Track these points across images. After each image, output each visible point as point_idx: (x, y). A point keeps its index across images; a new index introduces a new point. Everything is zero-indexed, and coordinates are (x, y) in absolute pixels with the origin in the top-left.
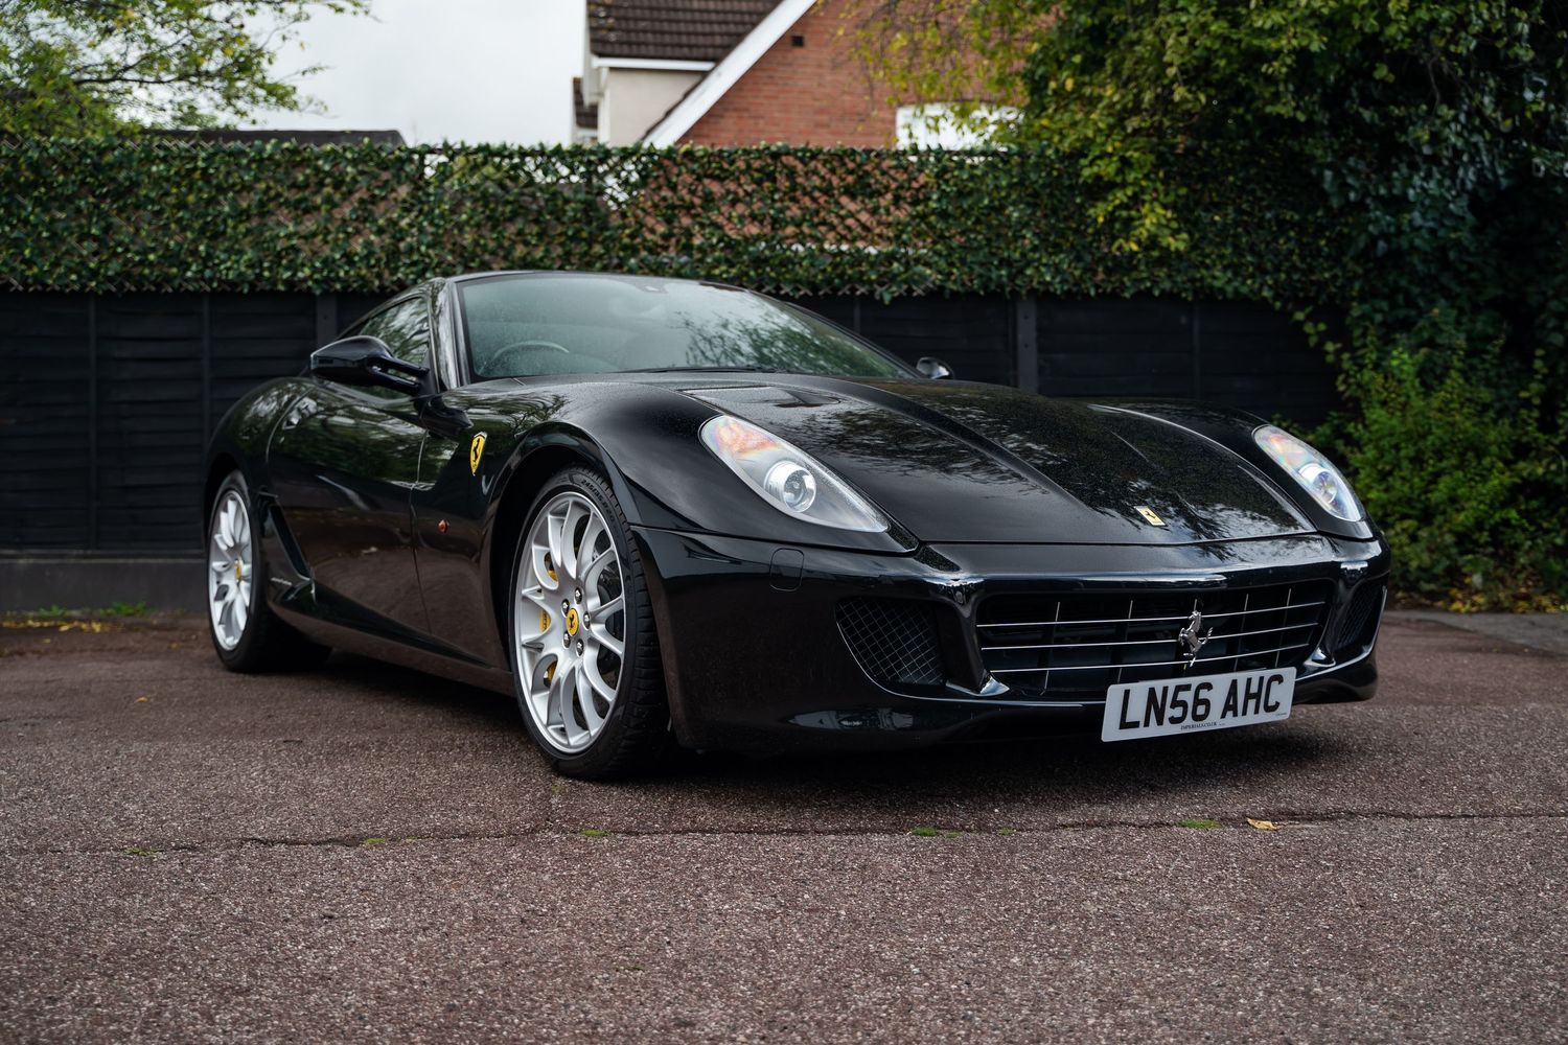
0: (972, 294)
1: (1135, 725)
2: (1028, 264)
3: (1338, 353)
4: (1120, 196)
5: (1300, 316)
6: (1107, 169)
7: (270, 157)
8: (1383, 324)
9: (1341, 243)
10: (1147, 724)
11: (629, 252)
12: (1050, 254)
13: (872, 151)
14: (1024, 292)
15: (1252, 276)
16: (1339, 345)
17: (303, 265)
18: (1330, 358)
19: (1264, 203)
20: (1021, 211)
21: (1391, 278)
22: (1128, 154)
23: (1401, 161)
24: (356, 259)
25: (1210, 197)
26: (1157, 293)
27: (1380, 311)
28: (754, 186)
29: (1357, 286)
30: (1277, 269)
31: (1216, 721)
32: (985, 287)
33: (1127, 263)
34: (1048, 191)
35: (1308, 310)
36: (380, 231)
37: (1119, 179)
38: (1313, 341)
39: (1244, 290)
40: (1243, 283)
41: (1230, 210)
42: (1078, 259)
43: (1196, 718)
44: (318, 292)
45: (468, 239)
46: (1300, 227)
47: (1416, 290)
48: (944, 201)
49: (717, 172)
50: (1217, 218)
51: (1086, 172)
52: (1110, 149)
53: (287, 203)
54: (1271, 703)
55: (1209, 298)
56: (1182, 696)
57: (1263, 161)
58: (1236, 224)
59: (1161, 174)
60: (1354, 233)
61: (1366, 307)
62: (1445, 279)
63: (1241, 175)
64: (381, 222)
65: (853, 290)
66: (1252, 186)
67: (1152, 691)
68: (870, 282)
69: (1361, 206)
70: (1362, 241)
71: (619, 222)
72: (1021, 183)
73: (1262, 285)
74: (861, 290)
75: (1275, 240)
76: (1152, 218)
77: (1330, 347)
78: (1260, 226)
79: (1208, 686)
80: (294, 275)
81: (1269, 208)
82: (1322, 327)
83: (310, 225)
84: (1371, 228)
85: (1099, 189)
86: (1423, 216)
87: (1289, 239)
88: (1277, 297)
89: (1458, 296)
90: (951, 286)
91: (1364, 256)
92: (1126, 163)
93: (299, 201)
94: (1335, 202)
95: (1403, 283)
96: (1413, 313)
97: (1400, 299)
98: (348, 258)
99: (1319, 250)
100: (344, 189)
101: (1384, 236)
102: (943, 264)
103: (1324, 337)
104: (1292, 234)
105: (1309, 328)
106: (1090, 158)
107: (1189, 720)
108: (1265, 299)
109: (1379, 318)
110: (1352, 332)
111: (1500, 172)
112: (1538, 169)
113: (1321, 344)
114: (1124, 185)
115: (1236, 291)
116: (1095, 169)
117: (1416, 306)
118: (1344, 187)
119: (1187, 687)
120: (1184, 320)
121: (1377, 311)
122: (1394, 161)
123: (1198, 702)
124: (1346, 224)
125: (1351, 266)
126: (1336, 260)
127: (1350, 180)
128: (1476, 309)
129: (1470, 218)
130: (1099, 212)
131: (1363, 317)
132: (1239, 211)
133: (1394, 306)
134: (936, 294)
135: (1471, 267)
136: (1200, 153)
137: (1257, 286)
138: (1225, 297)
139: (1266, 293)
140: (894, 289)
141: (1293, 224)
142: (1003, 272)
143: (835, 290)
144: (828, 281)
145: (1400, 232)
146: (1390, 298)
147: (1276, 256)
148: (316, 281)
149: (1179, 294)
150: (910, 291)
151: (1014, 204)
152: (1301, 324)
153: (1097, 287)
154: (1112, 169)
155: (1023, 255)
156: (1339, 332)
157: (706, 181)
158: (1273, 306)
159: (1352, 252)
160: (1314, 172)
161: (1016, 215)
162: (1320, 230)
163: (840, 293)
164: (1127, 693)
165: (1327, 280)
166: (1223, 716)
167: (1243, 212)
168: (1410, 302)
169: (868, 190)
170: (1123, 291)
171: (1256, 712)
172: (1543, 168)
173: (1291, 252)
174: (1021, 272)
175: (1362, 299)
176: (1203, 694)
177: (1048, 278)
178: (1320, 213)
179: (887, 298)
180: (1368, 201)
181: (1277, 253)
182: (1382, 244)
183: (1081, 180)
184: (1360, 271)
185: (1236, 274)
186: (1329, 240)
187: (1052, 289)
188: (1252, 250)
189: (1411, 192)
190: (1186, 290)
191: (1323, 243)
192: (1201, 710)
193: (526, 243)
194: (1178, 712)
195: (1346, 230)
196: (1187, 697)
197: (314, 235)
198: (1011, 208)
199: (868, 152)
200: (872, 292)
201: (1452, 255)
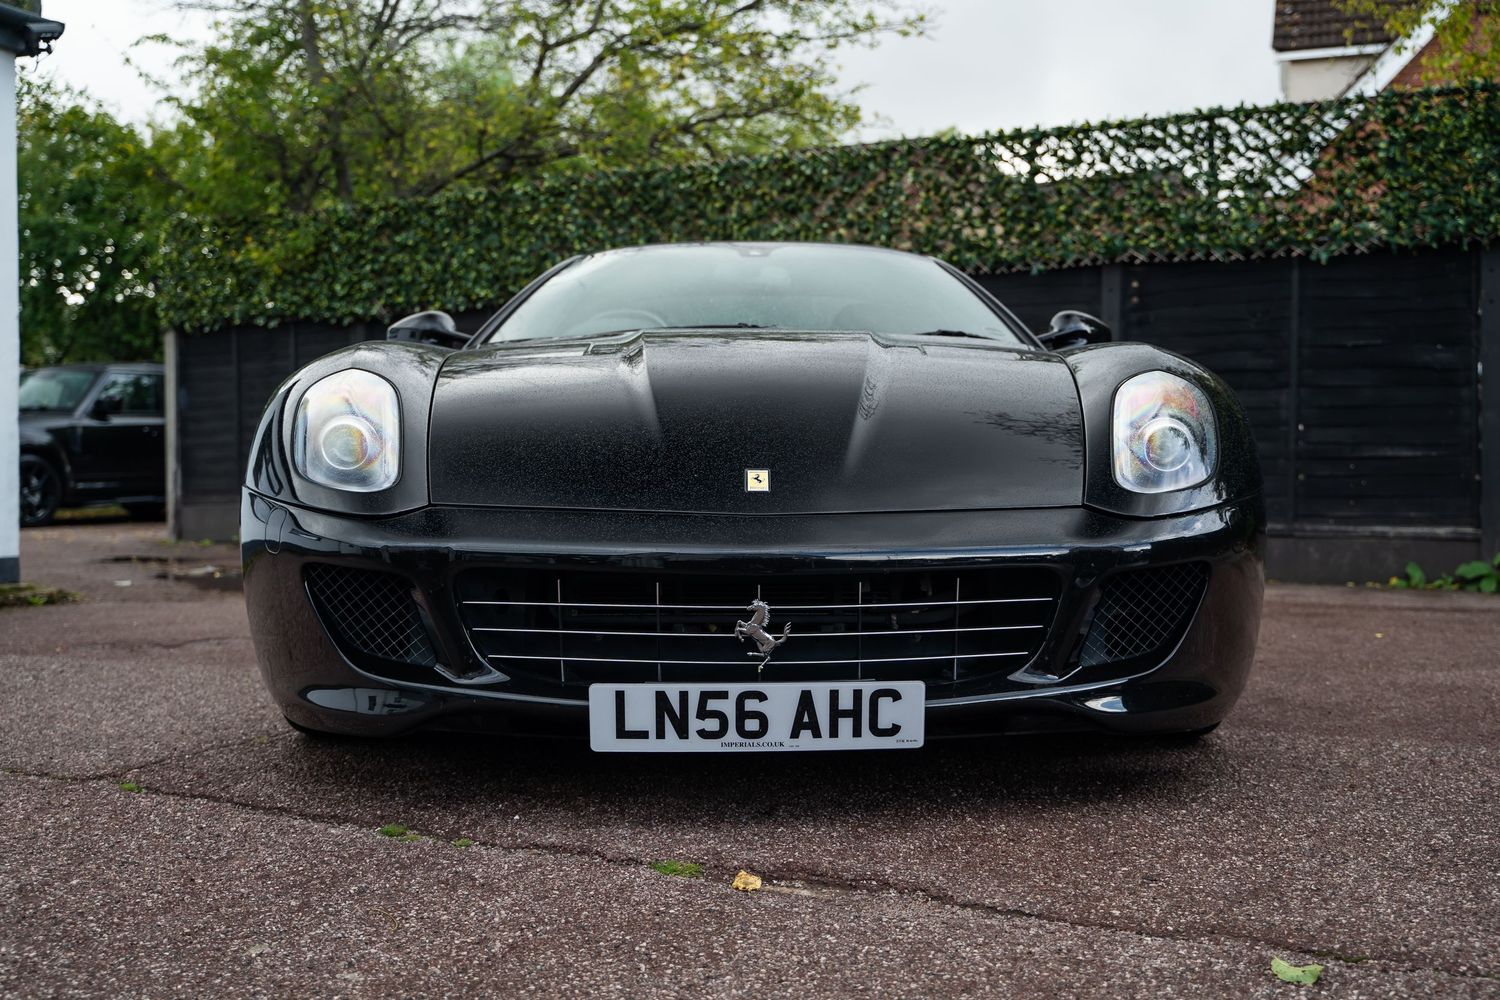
0: (1423, 248)
1: (644, 735)
7: (766, 167)
10: (661, 734)
11: (1064, 228)
13: (1313, 103)
14: (1485, 242)
20: (1485, 151)
31: (779, 738)
32: (1439, 238)
36: (850, 225)
43: (744, 733)
45: (921, 226)
48: (1394, 150)
49: (1149, 141)
54: (884, 722)
56: (713, 705)
64: (850, 216)
65: (1289, 251)
67: (661, 697)
68: (1307, 242)
71: (1055, 199)
72: (1488, 120)
74: (1297, 251)
79: (761, 697)
83: (795, 224)
90: (1398, 240)
93: (788, 204)
100: (822, 190)
102: (1390, 217)
107: (732, 734)
119: (723, 695)
123: (742, 715)
134: (1381, 251)
140: (1334, 247)
142: (1461, 221)
143: (1269, 252)
144: (1261, 245)
150: (1352, 249)
151: (1477, 144)
157: (1139, 151)
161: (1479, 156)
163: (1274, 256)
164: (620, 697)
166: (795, 734)
169: (1308, 145)
171: (857, 733)
174: (1483, 219)
176: (751, 705)
179: (1324, 257)
192: (751, 724)
193: (972, 226)
194: (712, 725)
196: (728, 707)
198: (1474, 149)
199: (1307, 106)
200: (1309, 253)
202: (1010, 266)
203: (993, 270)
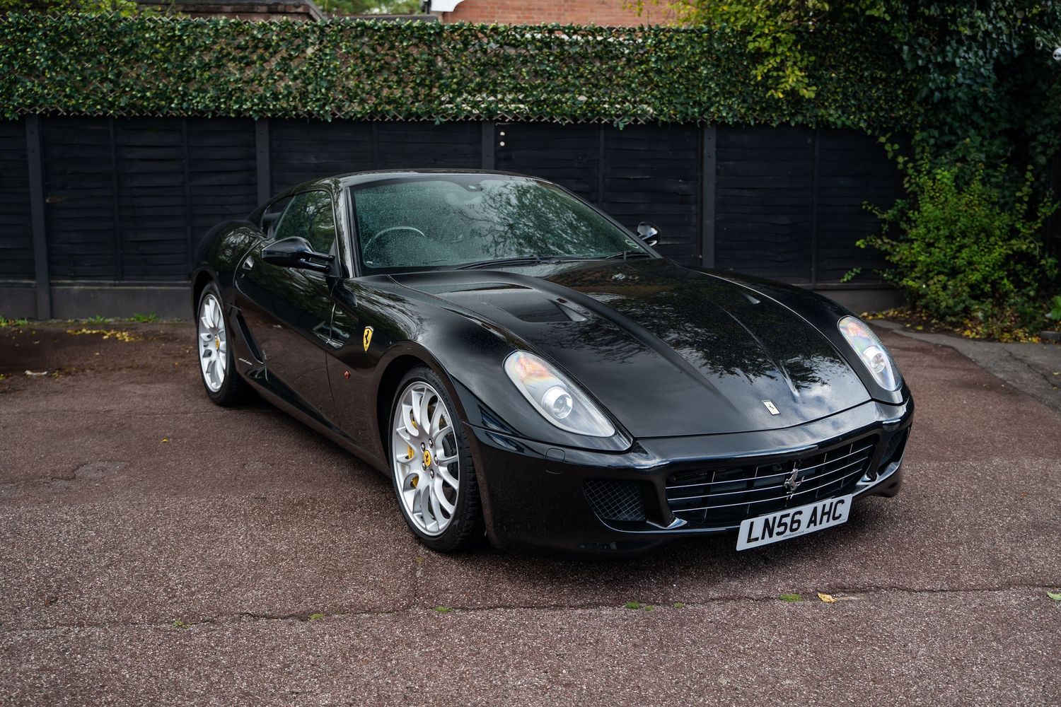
0: (676, 124)
2: (712, 105)
3: (905, 163)
4: (772, 62)
5: (883, 139)
6: (765, 44)
8: (935, 145)
9: (911, 93)
11: (456, 94)
12: (726, 99)
13: (614, 28)
14: (709, 123)
15: (854, 113)
16: (906, 159)
17: (246, 100)
18: (900, 167)
19: (864, 66)
20: (709, 69)
21: (941, 116)
22: (778, 35)
23: (952, 39)
24: (280, 97)
25: (830, 61)
26: (793, 124)
27: (933, 137)
28: (537, 51)
29: (920, 120)
30: (870, 109)
31: (804, 530)
32: (684, 119)
33: (774, 105)
34: (726, 56)
35: (888, 136)
36: (295, 78)
37: (772, 51)
38: (890, 155)
39: (848, 123)
40: (848, 118)
41: (842, 70)
42: (744, 101)
43: (792, 530)
44: (256, 119)
45: (352, 83)
46: (886, 81)
47: (956, 124)
48: (659, 63)
49: (513, 42)
50: (833, 75)
51: (751, 46)
52: (767, 31)
53: (234, 59)
55: (825, 127)
56: (784, 520)
57: (864, 39)
58: (846, 79)
59: (799, 47)
60: (920, 87)
61: (925, 134)
62: (976, 117)
63: (850, 47)
64: (296, 72)
65: (600, 120)
66: (856, 55)
67: (767, 521)
68: (611, 115)
69: (925, 69)
70: (924, 93)
71: (449, 74)
72: (709, 51)
73: (860, 119)
74: (605, 120)
75: (870, 89)
76: (793, 78)
77: (901, 159)
78: (860, 80)
79: (800, 513)
80: (241, 107)
81: (867, 69)
82: (896, 147)
83: (249, 73)
84: (930, 84)
85: (759, 57)
86: (964, 77)
87: (878, 90)
88: (869, 126)
89: (983, 127)
90: (662, 118)
91: (925, 101)
92: (776, 41)
93: (242, 58)
94: (909, 67)
95: (949, 120)
96: (954, 138)
97: (946, 129)
98: (275, 96)
99: (897, 96)
100: (271, 50)
101: (940, 90)
102: (657, 103)
103: (897, 153)
104: (881, 86)
105: (888, 147)
106: (754, 36)
107: (788, 532)
108: (861, 127)
109: (932, 141)
110: (915, 149)
111: (1015, 46)
112: (1039, 45)
113: (895, 156)
114: (775, 55)
115: (843, 123)
116: (757, 44)
117: (956, 134)
118: (915, 57)
119: (788, 515)
120: (809, 141)
121: (931, 137)
122: (948, 38)
123: (793, 522)
124: (915, 81)
125: (917, 107)
126: (907, 103)
127: (919, 52)
128: (993, 136)
129: (993, 77)
130: (758, 72)
131: (923, 140)
132: (848, 71)
133: (942, 134)
134: (653, 123)
135: (992, 110)
136: (824, 32)
137: (856, 120)
138: (836, 127)
139: (862, 125)
140: (626, 120)
141: (881, 80)
142: (696, 110)
143: (588, 120)
144: (584, 115)
145: (949, 87)
146: (939, 128)
147: (870, 100)
148: (255, 111)
149: (807, 124)
150: (636, 121)
151: (704, 64)
152: (883, 145)
153: (755, 119)
154: (767, 45)
155: (709, 99)
156: (907, 150)
157: (506, 47)
158: (866, 133)
159: (918, 98)
160: (896, 47)
161: (705, 72)
162: (899, 83)
163: (591, 122)
164: (752, 523)
165: (901, 116)
166: (808, 527)
167: (850, 72)
168: (952, 132)
169: (611, 55)
170: (772, 122)
171: (828, 521)
172: (1041, 45)
173: (879, 98)
174: (707, 109)
175: (923, 129)
176: (797, 517)
177: (724, 114)
178: (899, 73)
179: (621, 126)
180: (930, 66)
181: (870, 99)
182: (937, 94)
183: (748, 50)
184: (922, 111)
185: (843, 113)
186: (904, 90)
187: (726, 121)
188: (855, 96)
189: (958, 60)
190: (811, 122)
191: (900, 92)
192: (795, 526)
193: (390, 87)
195: (915, 85)
196: (788, 520)
197: (253, 80)
198: (702, 68)
199: (610, 29)
200: (612, 122)
201: (980, 102)
202: (419, 117)
203: (406, 118)
